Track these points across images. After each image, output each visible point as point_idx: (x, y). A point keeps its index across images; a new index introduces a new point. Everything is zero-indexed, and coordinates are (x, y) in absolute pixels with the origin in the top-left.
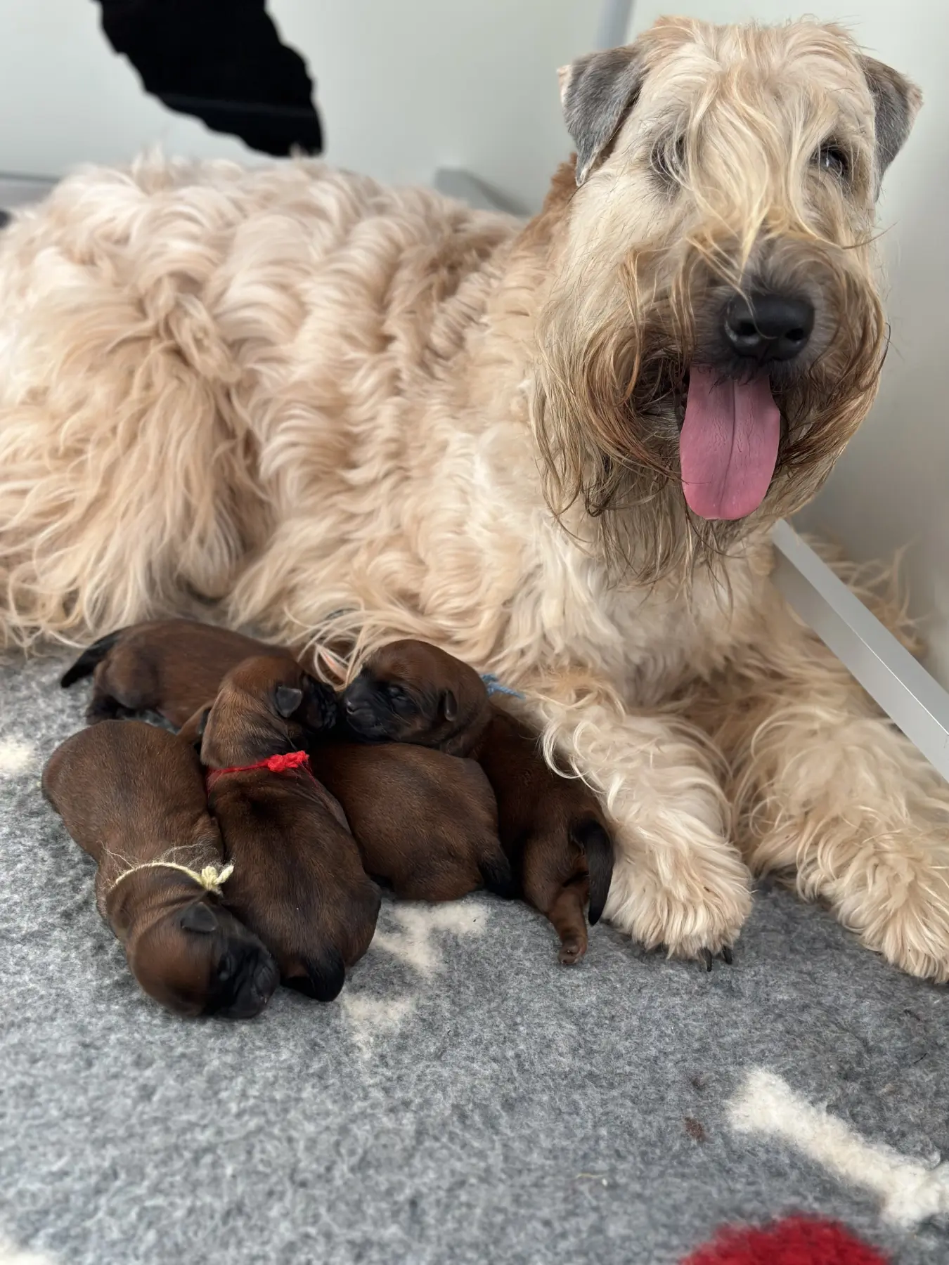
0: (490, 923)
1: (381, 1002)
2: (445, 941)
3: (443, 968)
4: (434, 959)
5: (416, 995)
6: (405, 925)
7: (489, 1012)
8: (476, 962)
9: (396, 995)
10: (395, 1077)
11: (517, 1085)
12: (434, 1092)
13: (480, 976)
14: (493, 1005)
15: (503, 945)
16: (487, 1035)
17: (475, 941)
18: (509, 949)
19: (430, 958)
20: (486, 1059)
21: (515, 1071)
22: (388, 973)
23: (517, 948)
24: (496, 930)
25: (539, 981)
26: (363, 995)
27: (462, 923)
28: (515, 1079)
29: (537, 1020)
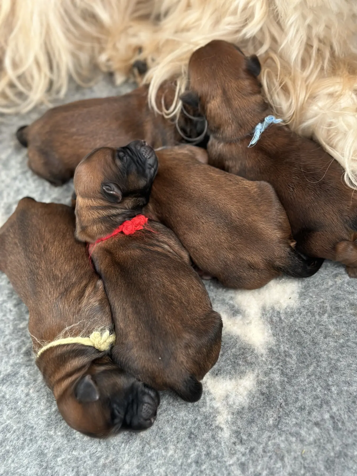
0: (302, 295)
1: (233, 380)
2: (271, 318)
3: (273, 341)
4: (266, 334)
5: (256, 371)
6: (244, 309)
7: (309, 376)
8: (295, 331)
9: (242, 374)
10: (247, 451)
11: (334, 443)
12: (276, 462)
13: (299, 343)
14: (311, 368)
15: (313, 315)
16: (309, 402)
17: (292, 314)
18: (317, 317)
19: (263, 333)
20: (310, 425)
21: (331, 432)
22: (235, 356)
23: (323, 314)
24: (307, 302)
25: (341, 341)
26: (220, 378)
27: (282, 301)
28: (332, 439)
29: (343, 378)
